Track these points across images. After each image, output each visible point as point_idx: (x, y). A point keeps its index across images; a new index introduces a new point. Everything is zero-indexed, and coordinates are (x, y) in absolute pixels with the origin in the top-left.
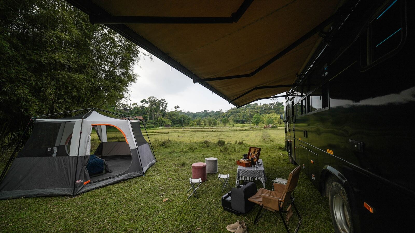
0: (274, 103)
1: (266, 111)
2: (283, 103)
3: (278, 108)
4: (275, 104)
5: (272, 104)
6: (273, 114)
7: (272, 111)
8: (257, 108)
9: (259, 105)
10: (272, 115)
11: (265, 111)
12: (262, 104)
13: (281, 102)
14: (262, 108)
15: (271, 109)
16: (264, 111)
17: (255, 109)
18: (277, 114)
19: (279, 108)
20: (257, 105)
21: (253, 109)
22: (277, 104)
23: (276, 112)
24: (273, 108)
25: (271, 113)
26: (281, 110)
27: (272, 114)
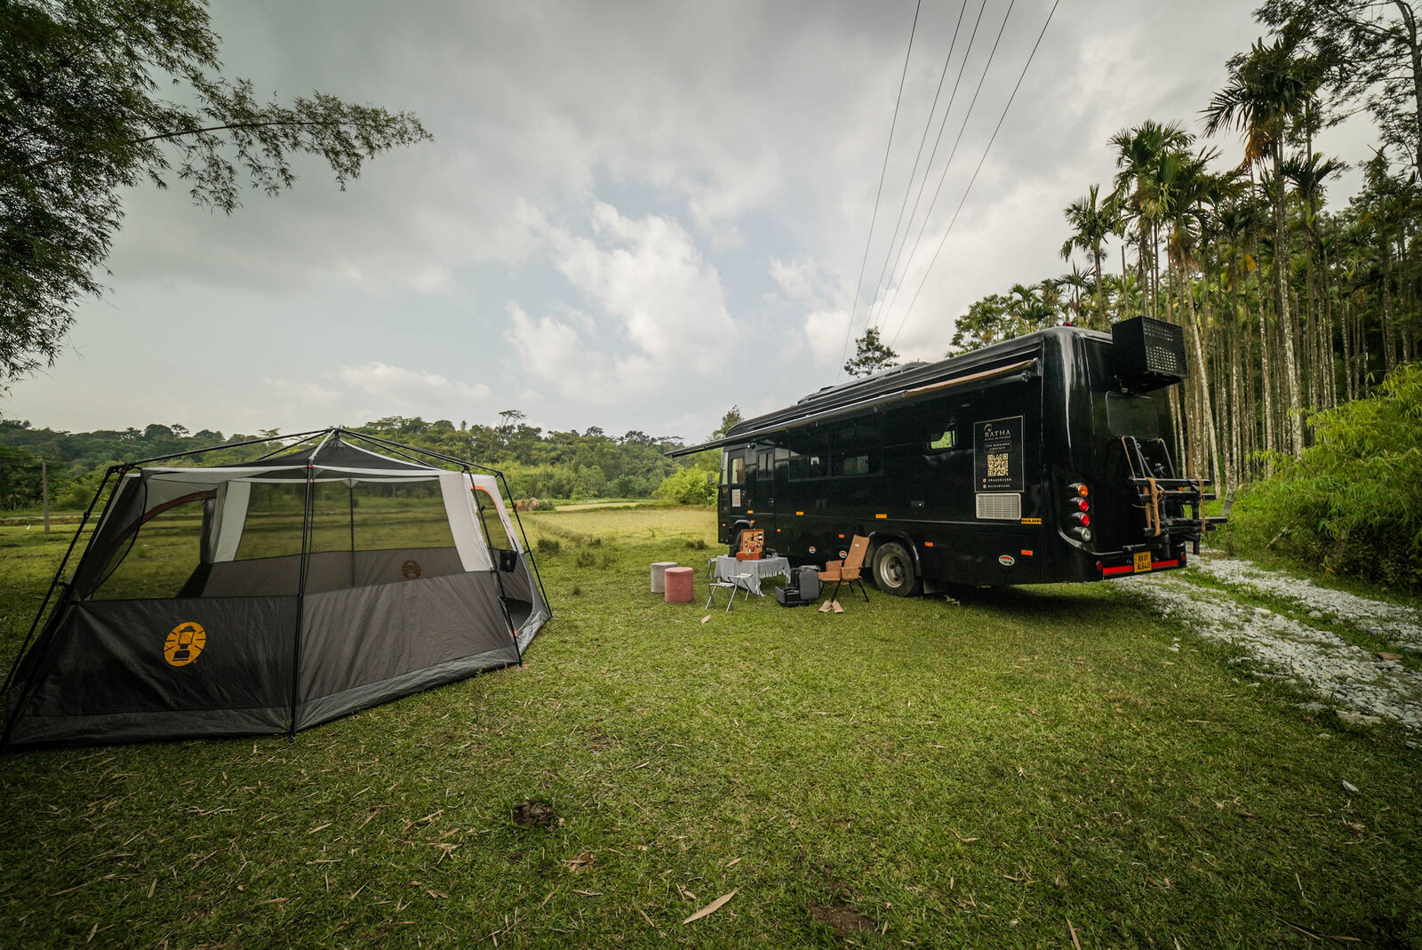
0: (512, 427)
1: (486, 454)
2: (539, 430)
3: (525, 445)
4: (516, 431)
5: (503, 430)
6: (509, 463)
7: (506, 454)
8: (452, 439)
9: (458, 428)
10: (507, 468)
11: (483, 452)
12: (468, 428)
13: (534, 427)
14: (467, 441)
15: (501, 446)
16: (476, 451)
17: (441, 441)
18: (522, 464)
19: (529, 447)
20: (447, 428)
21: (433, 440)
22: (520, 433)
23: (518, 458)
24: (506, 442)
25: (503, 459)
26: (534, 452)
27: (505, 464)
